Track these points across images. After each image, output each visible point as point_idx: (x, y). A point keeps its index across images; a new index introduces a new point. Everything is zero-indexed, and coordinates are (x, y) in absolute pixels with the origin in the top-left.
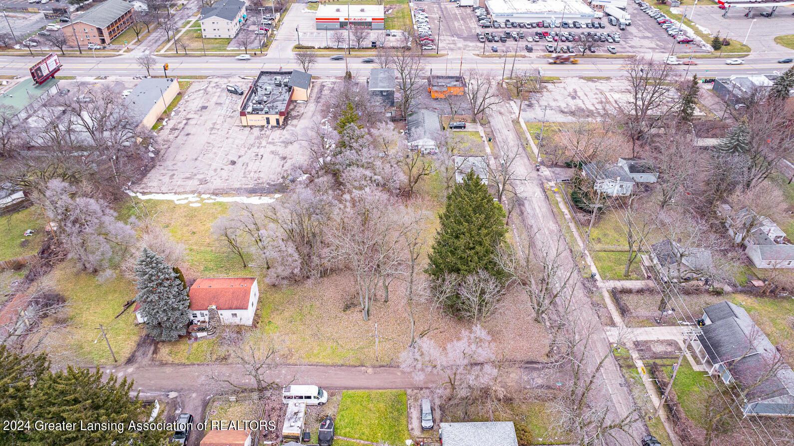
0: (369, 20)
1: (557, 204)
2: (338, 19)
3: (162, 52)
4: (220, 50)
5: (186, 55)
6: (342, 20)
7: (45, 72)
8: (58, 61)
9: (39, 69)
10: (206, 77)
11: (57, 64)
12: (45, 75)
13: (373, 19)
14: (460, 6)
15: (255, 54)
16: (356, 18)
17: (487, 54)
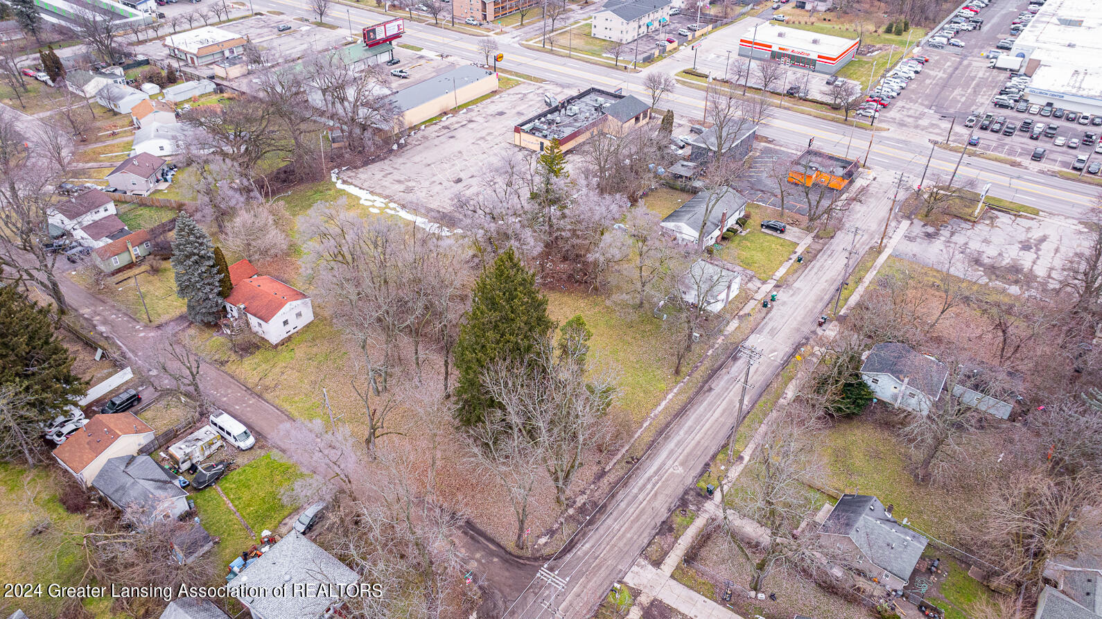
0: (814, 56)
1: (791, 379)
2: (770, 47)
3: (531, 43)
4: (593, 54)
5: (551, 52)
6: (775, 49)
7: (380, 35)
8: (401, 27)
9: (374, 31)
10: (543, 81)
11: (399, 30)
12: (378, 38)
13: (819, 57)
14: (994, 67)
15: (626, 68)
16: (796, 50)
17: (952, 144)
